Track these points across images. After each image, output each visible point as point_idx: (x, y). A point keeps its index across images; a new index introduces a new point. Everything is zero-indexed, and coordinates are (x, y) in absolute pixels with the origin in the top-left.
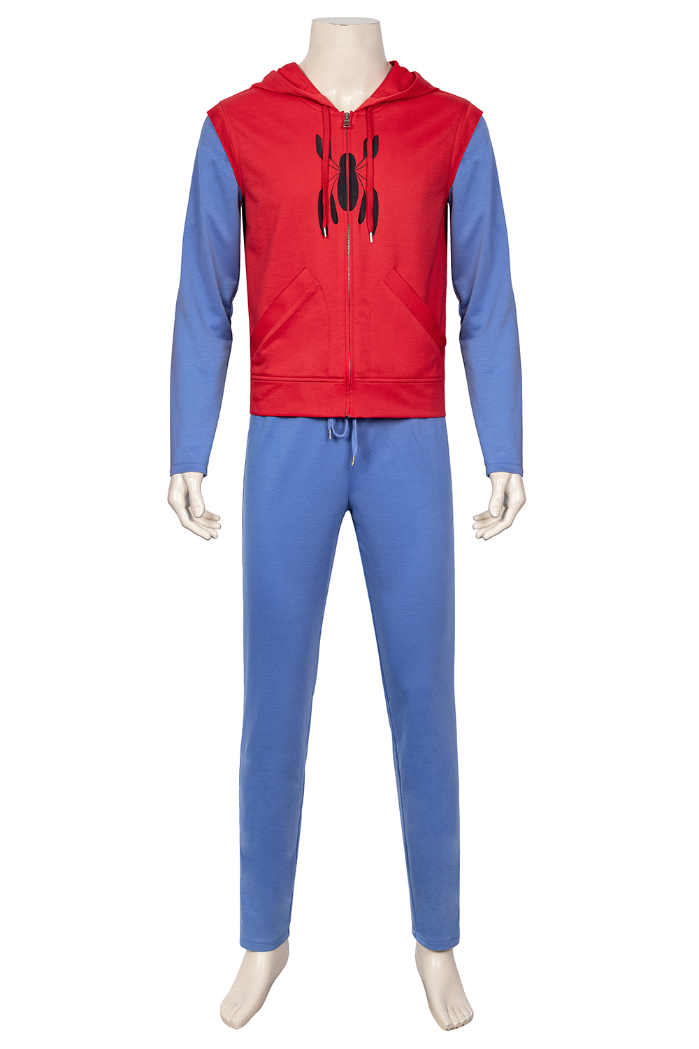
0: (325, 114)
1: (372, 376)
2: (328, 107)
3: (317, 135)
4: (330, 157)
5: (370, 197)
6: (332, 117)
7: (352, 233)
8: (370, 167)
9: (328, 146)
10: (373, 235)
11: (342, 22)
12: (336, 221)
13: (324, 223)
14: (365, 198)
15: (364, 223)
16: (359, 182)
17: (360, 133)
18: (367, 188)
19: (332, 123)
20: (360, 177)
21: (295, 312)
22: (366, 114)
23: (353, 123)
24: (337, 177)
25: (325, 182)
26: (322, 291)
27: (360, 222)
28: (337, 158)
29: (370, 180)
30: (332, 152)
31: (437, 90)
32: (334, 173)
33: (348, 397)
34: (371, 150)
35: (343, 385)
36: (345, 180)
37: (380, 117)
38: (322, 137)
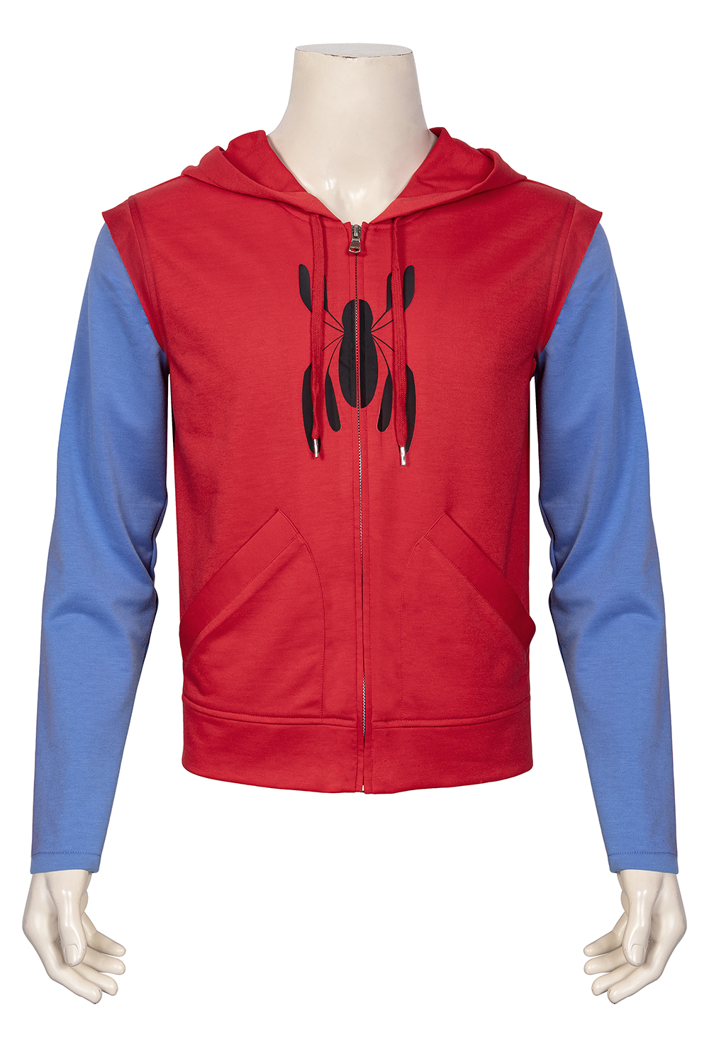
0: (314, 227)
1: (405, 715)
2: (321, 218)
3: (301, 266)
4: (325, 307)
5: (400, 382)
6: (328, 234)
7: (365, 448)
8: (400, 326)
9: (321, 287)
10: (407, 450)
11: (347, 53)
12: (335, 426)
13: (315, 432)
14: (390, 383)
15: (390, 430)
16: (379, 353)
17: (381, 261)
18: (394, 366)
19: (329, 243)
20: (382, 345)
21: (258, 591)
22: (392, 228)
23: (368, 243)
24: (338, 343)
25: (317, 353)
26: (310, 552)
27: (381, 427)
28: (337, 309)
29: (400, 350)
30: (329, 297)
31: (524, 179)
32: (333, 336)
33: (360, 753)
34: (400, 293)
35: (353, 731)
36: (353, 350)
37: (416, 234)
38: (310, 268)
